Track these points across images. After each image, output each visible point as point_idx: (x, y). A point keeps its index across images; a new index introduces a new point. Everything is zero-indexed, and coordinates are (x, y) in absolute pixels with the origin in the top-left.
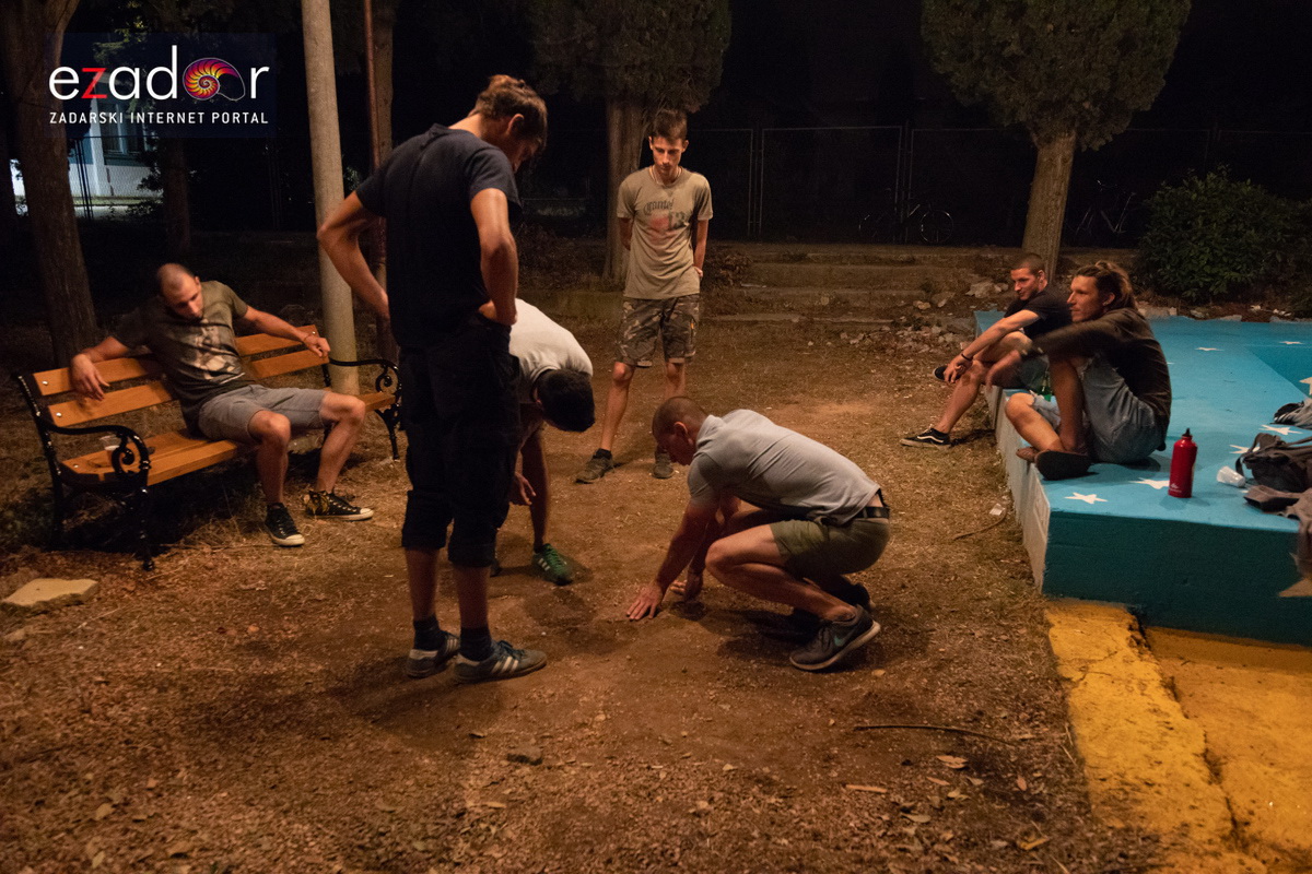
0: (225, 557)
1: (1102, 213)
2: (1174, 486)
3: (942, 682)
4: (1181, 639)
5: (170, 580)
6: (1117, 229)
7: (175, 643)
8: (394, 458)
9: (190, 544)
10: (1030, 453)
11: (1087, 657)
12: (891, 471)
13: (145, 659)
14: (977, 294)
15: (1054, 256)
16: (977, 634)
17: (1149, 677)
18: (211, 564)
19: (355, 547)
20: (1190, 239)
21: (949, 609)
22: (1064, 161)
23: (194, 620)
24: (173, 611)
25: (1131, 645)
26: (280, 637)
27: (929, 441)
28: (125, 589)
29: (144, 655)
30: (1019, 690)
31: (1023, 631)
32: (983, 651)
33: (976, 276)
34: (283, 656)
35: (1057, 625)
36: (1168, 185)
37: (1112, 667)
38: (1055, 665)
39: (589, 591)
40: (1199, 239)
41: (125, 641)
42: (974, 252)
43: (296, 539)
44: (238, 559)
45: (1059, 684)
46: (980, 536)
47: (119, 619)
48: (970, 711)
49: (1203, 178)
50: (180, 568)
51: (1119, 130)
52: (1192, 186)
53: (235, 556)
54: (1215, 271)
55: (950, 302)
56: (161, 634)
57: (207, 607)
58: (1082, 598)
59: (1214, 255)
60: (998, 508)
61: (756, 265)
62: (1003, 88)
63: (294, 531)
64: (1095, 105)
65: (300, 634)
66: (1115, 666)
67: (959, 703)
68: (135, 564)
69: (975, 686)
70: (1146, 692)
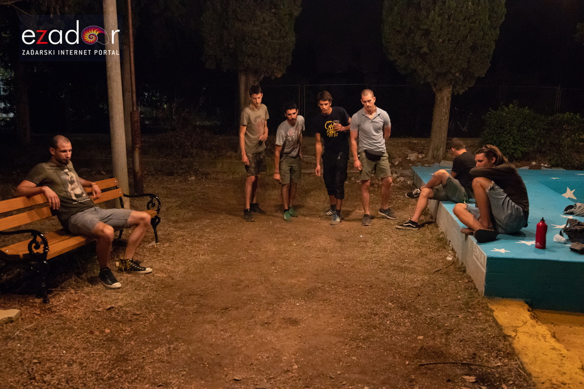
0: (82, 294)
1: (458, 122)
2: (538, 243)
3: (451, 340)
4: (549, 314)
5: (58, 308)
6: (465, 129)
7: (69, 340)
8: (156, 242)
9: (63, 289)
10: (468, 231)
11: (515, 325)
12: (395, 241)
13: (56, 349)
14: (412, 159)
15: (445, 142)
16: (460, 316)
17: (545, 333)
18: (77, 298)
19: (147, 287)
20: (504, 133)
21: (443, 305)
22: (448, 99)
23: (76, 328)
24: (63, 324)
25: (531, 318)
26: (123, 335)
27: (409, 226)
28: (35, 313)
29: (54, 347)
30: (488, 342)
31: (480, 314)
32: (465, 325)
33: (410, 151)
34: (126, 344)
35: (496, 311)
36: (492, 109)
37: (527, 329)
38: (501, 330)
39: (270, 304)
40: (508, 133)
41: (42, 341)
42: (406, 140)
43: (117, 285)
44: (89, 296)
45: (505, 338)
46: (445, 270)
47: (36, 329)
48: (469, 353)
49: (507, 106)
50: (62, 301)
51: (471, 86)
52: (503, 110)
53: (87, 294)
54: (516, 147)
55: (400, 163)
56: (60, 336)
57: (80, 321)
58: (503, 297)
59: (515, 140)
60: (450, 257)
61: (309, 147)
62: (420, 67)
63: (115, 281)
64: (460, 74)
65: (132, 332)
66: (527, 328)
67: (463, 350)
68: (38, 301)
69: (467, 341)
70: (546, 340)
